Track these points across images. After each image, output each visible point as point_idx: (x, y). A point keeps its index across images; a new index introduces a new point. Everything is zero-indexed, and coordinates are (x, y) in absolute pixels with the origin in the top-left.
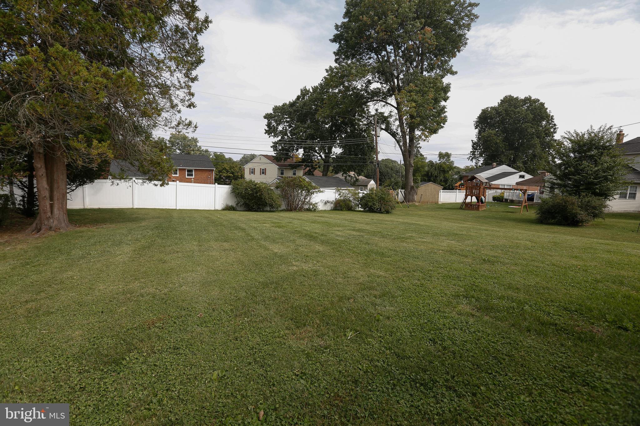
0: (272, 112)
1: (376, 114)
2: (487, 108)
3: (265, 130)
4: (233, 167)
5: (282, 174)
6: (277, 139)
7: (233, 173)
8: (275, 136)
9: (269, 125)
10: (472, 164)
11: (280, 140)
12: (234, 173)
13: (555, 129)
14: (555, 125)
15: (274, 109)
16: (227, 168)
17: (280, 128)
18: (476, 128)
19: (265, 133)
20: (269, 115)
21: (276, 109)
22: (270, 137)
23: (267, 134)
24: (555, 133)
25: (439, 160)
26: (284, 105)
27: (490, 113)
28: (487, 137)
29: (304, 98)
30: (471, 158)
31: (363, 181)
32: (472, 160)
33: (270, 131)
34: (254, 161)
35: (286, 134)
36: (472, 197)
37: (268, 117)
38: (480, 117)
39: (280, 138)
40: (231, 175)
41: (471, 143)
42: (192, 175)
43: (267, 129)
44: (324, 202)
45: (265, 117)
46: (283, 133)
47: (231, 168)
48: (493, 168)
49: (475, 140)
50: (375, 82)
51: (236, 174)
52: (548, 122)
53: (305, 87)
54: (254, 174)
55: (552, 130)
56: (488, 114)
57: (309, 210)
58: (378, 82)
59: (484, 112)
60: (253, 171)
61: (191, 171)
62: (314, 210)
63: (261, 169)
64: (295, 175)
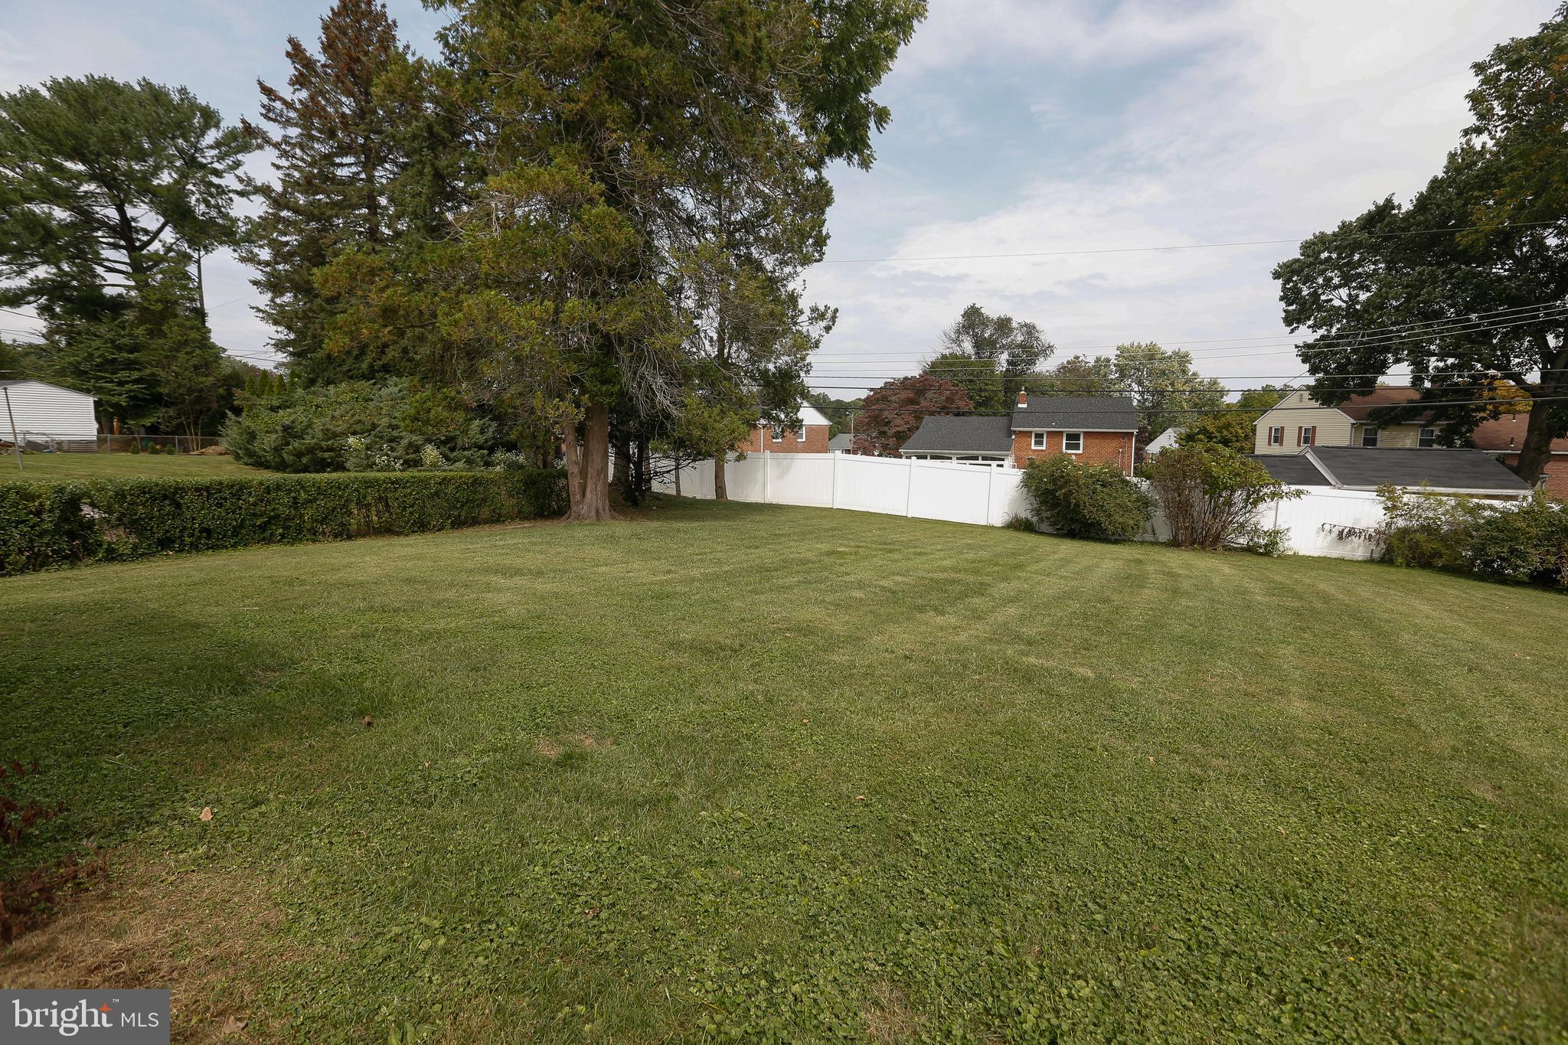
0: (1300, 254)
5: (1370, 441)
9: (1287, 295)
19: (1284, 322)
21: (1312, 248)
26: (1345, 227)
34: (1284, 404)
37: (1286, 272)
42: (1077, 447)
44: (1336, 531)
45: (1277, 275)
54: (1281, 445)
57: (1250, 550)
60: (1277, 436)
61: (1076, 437)
62: (1267, 554)
63: (1300, 428)
64: (1375, 445)
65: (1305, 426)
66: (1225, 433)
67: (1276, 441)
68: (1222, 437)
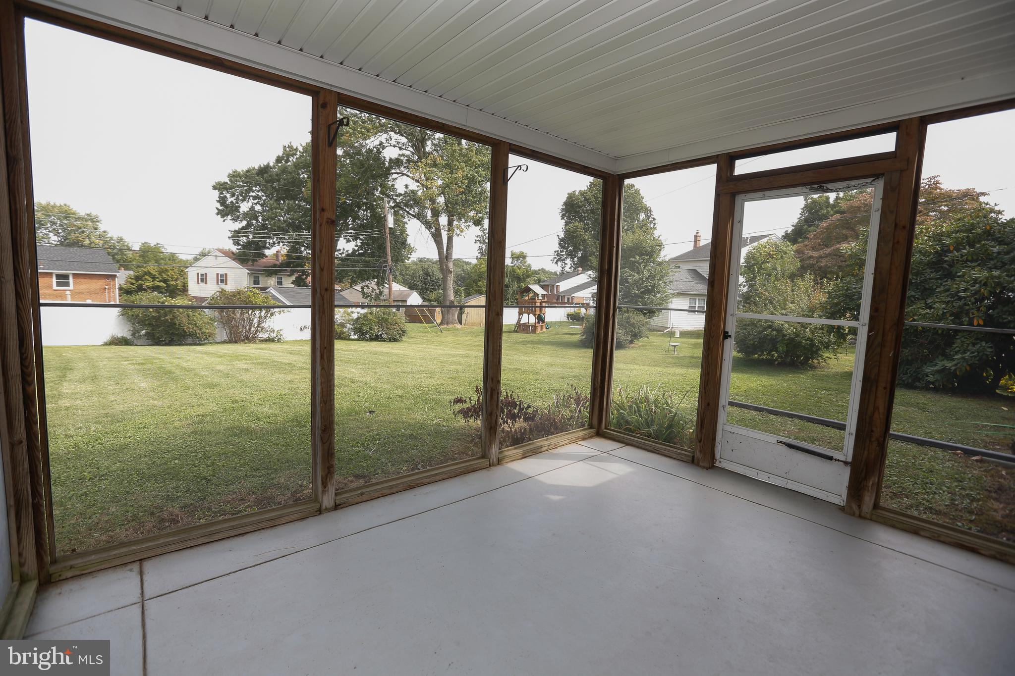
0: (227, 180)
1: (406, 193)
2: (574, 191)
3: (217, 208)
4: (167, 270)
5: (256, 282)
6: (238, 225)
7: (165, 281)
8: (235, 220)
9: (222, 201)
10: (557, 268)
11: (243, 228)
12: (167, 280)
13: (655, 224)
14: (654, 219)
15: (229, 176)
16: (153, 272)
17: (244, 207)
18: (563, 218)
19: (218, 214)
20: (221, 185)
21: (234, 176)
22: (224, 221)
23: (219, 216)
24: (655, 229)
25: (512, 263)
26: (250, 170)
27: (577, 199)
28: (573, 232)
29: (287, 161)
30: (555, 260)
31: (401, 293)
32: (556, 263)
33: (227, 210)
35: (256, 218)
36: (529, 315)
37: (220, 187)
38: (565, 204)
39: (244, 223)
40: (161, 284)
41: (557, 240)
42: (67, 284)
43: (221, 208)
45: (215, 188)
46: (252, 215)
47: (161, 272)
48: (578, 275)
49: (562, 235)
50: (391, 146)
51: (173, 283)
52: (647, 215)
53: (290, 143)
54: (206, 283)
55: (652, 225)
56: (574, 201)
58: (394, 146)
59: (571, 197)
60: (203, 279)
61: (66, 277)
62: (279, 341)
63: (218, 274)
64: (281, 285)
65: (220, 273)
66: (164, 276)
67: (202, 281)
68: (163, 278)
